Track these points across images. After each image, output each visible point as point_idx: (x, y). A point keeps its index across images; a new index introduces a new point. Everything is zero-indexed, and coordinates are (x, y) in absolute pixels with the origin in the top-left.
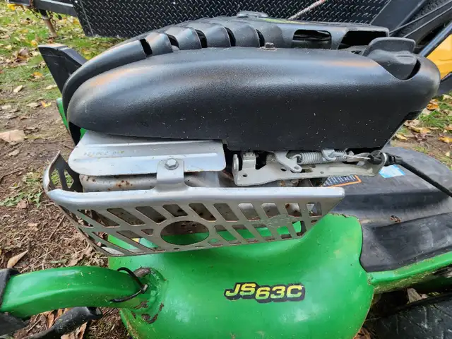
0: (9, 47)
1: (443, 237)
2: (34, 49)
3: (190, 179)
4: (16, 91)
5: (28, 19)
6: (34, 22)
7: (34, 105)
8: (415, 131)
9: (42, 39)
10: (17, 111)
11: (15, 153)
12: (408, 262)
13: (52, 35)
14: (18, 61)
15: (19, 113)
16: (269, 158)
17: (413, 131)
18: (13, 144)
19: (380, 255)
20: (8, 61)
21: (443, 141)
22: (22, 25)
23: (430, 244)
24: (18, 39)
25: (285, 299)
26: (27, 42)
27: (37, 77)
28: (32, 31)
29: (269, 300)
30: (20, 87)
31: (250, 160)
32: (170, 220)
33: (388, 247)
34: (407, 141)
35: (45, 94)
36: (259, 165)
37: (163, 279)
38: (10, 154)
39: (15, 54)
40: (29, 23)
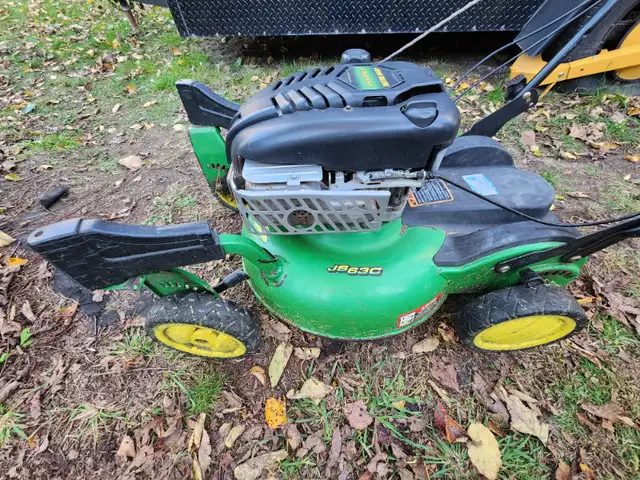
0: (90, 52)
1: (499, 239)
2: (118, 52)
3: (304, 186)
4: (115, 109)
5: (100, 7)
6: (108, 11)
7: (137, 127)
8: (592, 147)
9: (123, 37)
10: (124, 135)
11: (138, 179)
13: (135, 31)
14: (104, 71)
15: (126, 137)
16: (354, 176)
17: (591, 146)
18: (134, 170)
19: (453, 255)
20: (93, 71)
21: (629, 161)
22: (96, 17)
23: (490, 245)
24: (98, 40)
26: (107, 42)
27: (132, 91)
28: (111, 26)
29: (357, 274)
30: (117, 106)
31: (340, 177)
32: (294, 208)
34: (576, 161)
35: (144, 113)
36: (348, 179)
37: (285, 261)
38: (135, 180)
39: (99, 61)
40: (102, 13)
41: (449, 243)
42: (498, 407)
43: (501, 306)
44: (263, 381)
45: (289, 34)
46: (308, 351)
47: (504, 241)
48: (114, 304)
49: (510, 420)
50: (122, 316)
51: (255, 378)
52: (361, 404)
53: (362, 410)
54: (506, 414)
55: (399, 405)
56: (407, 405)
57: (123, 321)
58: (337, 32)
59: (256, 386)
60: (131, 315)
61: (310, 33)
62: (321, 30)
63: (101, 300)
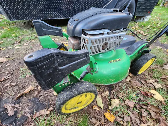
1: (137, 45)
11: (9, 64)
12: (134, 52)
18: (4, 62)
19: (129, 52)
23: (136, 47)
25: (118, 61)
29: (116, 61)
32: (105, 42)
33: (130, 51)
38: (7, 65)
41: (126, 50)
42: (150, 85)
43: (144, 59)
44: (98, 110)
45: (49, 19)
46: (105, 93)
47: (138, 45)
48: (22, 113)
49: (154, 87)
50: (29, 115)
51: (95, 110)
52: (128, 100)
53: (129, 101)
54: (153, 86)
55: (134, 95)
56: (136, 94)
57: (30, 118)
58: (63, 18)
59: (98, 112)
60: (33, 113)
61: (55, 18)
62: (58, 18)
63: (13, 114)
